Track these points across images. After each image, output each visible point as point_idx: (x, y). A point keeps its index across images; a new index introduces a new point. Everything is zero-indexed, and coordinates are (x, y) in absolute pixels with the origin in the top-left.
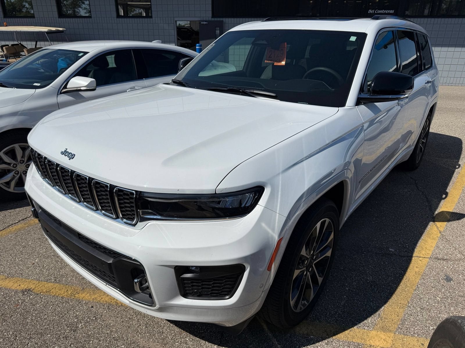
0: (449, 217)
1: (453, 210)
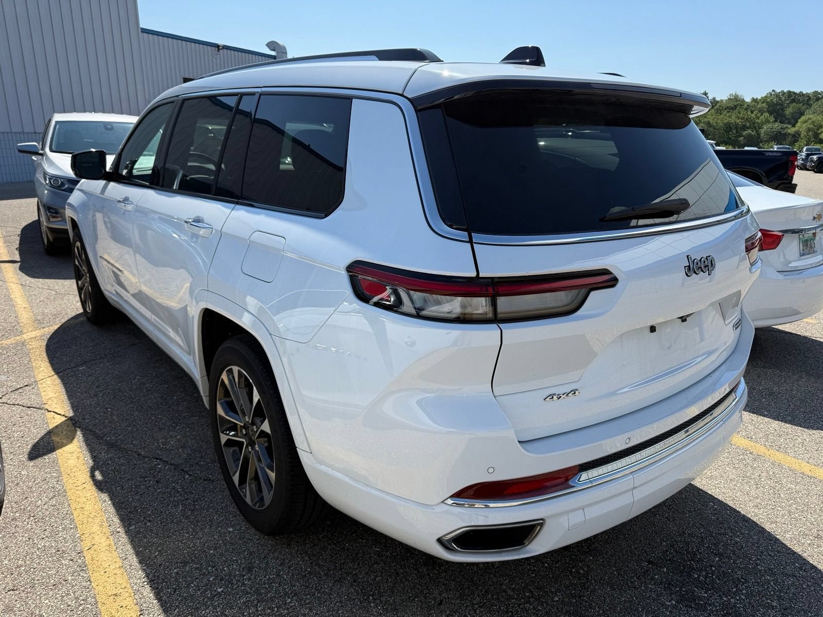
0: (54, 438)
1: (56, 454)
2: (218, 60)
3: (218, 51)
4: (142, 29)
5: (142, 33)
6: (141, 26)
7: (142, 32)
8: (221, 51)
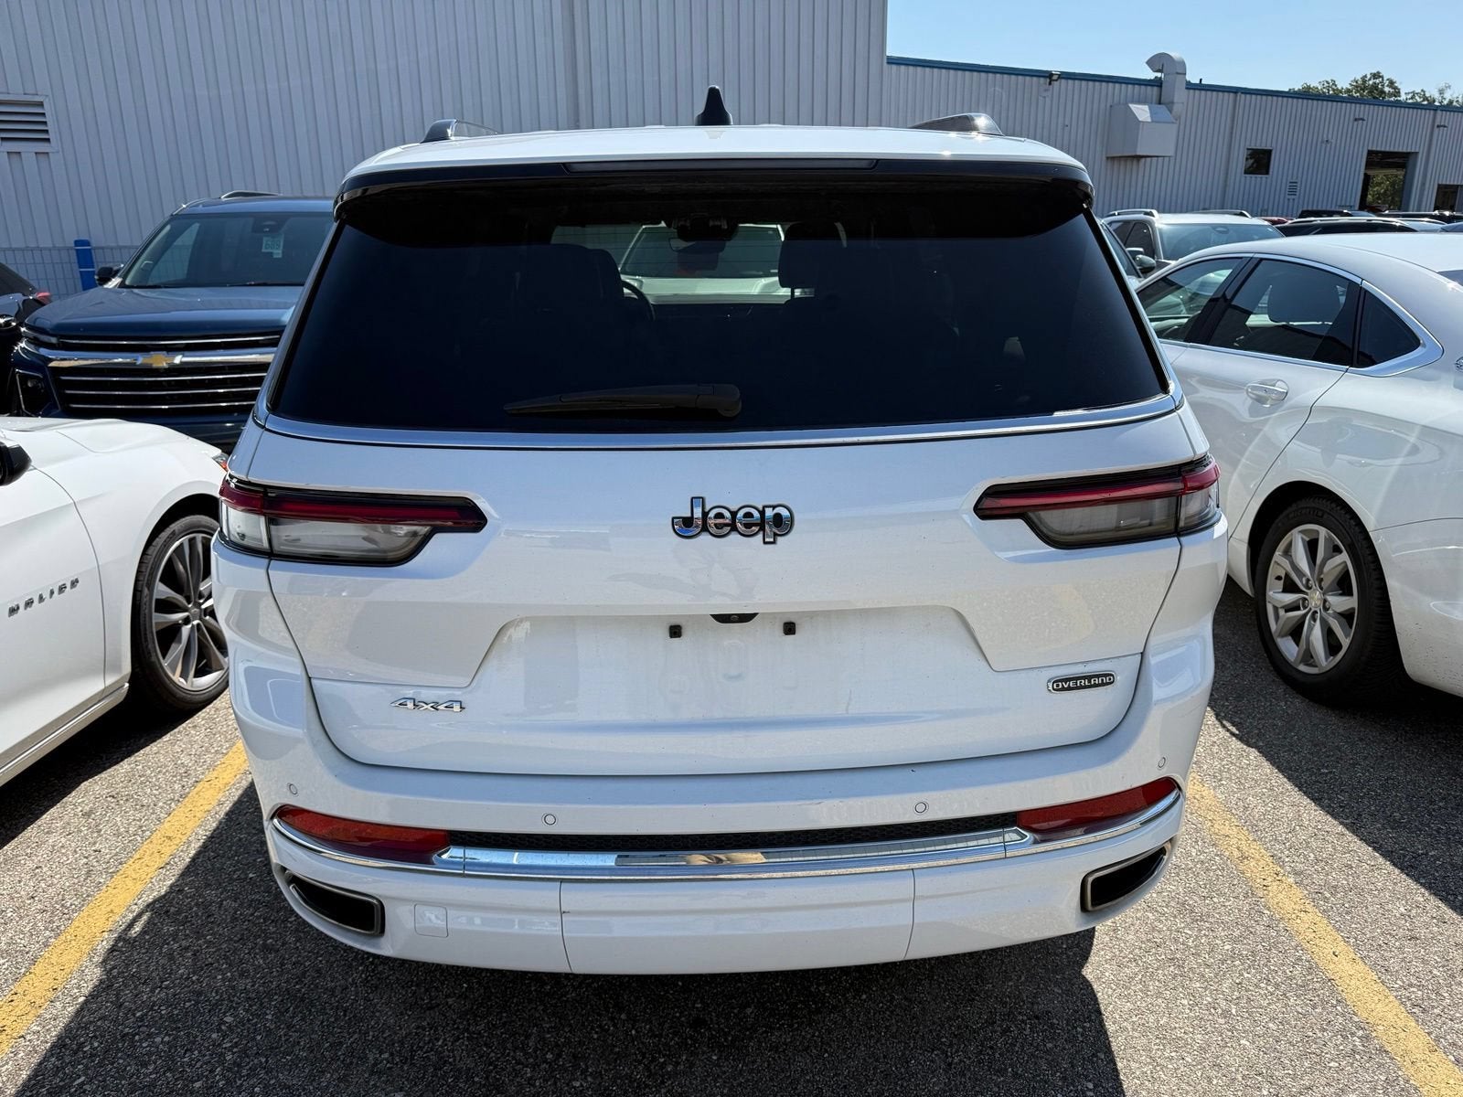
2: (1048, 100)
3: (1050, 84)
4: (889, 58)
5: (890, 66)
6: (889, 53)
7: (888, 63)
8: (1056, 84)
